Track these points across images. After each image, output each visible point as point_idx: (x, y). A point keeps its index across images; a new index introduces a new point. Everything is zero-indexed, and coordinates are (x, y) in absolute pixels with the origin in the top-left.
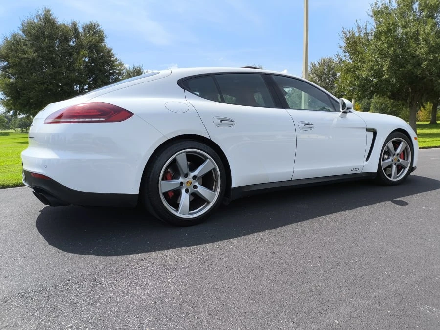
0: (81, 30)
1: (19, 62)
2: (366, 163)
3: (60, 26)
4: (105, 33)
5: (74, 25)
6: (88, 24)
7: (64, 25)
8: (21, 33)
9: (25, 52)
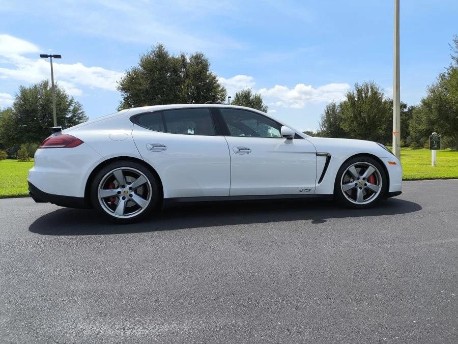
0: (188, 61)
1: (136, 93)
2: (318, 185)
3: (170, 59)
4: (209, 61)
5: (183, 56)
6: (194, 55)
7: (173, 58)
8: (141, 68)
9: (141, 84)
